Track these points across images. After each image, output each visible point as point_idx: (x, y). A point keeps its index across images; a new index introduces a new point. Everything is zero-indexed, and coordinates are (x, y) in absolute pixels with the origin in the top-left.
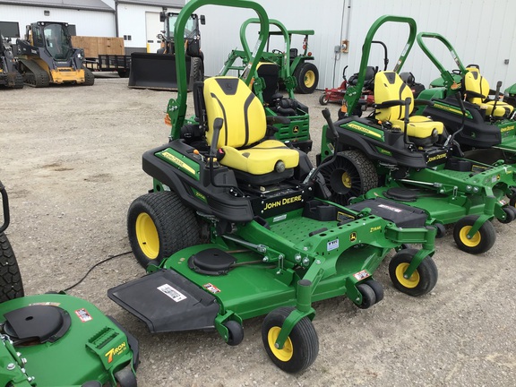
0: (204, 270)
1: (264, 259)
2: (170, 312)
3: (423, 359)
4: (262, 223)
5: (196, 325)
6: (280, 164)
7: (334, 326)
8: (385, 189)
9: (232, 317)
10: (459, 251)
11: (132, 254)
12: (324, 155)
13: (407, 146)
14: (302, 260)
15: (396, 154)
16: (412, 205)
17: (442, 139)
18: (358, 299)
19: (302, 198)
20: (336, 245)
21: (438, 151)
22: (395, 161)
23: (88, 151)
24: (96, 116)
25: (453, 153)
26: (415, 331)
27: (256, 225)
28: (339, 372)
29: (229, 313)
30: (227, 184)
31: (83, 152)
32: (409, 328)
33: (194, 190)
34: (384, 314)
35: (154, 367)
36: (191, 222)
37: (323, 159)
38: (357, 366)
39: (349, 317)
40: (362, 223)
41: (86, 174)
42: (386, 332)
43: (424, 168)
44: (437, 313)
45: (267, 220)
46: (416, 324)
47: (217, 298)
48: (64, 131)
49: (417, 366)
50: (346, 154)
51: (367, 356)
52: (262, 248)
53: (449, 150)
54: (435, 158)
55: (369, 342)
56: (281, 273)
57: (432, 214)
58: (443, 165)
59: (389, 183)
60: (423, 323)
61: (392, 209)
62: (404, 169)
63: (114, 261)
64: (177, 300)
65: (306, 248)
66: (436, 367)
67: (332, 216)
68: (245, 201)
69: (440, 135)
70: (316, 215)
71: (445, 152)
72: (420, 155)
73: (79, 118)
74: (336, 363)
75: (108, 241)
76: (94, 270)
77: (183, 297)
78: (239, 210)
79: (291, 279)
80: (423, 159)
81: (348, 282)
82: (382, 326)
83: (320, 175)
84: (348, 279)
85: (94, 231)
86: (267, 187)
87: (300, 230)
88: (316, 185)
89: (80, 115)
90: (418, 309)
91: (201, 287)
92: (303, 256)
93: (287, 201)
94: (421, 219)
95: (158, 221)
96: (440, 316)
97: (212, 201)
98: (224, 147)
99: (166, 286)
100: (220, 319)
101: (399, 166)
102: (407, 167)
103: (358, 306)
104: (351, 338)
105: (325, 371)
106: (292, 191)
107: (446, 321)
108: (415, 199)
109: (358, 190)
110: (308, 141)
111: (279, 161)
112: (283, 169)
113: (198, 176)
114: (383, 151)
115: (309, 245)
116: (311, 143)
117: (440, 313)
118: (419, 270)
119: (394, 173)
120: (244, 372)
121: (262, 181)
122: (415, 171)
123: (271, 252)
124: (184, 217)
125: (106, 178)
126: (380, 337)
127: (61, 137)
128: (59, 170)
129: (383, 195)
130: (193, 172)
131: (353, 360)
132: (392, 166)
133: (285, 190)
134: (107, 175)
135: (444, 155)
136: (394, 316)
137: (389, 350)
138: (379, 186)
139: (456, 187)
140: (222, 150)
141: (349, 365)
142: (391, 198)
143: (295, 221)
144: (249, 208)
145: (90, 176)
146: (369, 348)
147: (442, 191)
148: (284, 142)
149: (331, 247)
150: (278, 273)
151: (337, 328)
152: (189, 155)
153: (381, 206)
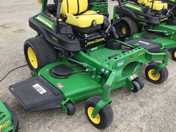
0: (57, 76)
1: (86, 70)
2: (37, 100)
3: (164, 118)
4: (85, 52)
5: (51, 106)
6: (94, 22)
7: (119, 100)
8: (141, 34)
9: (69, 102)
10: (174, 61)
11: (28, 66)
12: (114, 19)
13: (152, 14)
14: (105, 71)
15: (147, 18)
16: (154, 41)
17: (166, 11)
18: (132, 88)
19: (105, 39)
20: (122, 63)
21: (165, 16)
22: (146, 21)
23: (17, 20)
24: (23, 6)
25: (171, 17)
26: (159, 103)
27: (82, 53)
28: (123, 128)
29: (68, 99)
30: (68, 33)
31: (16, 20)
32: (156, 101)
33: (52, 36)
34: (143, 93)
35: (31, 126)
36: (52, 51)
37: (114, 21)
38: (132, 124)
39: (127, 95)
40: (135, 51)
41: (15, 30)
42: (145, 103)
43: (159, 24)
44: (168, 93)
45: (88, 50)
46: (159, 98)
47: (61, 92)
48: (9, 12)
49: (162, 123)
50: (124, 18)
51: (137, 118)
52: (85, 65)
53: (169, 16)
54: (163, 20)
55: (137, 109)
56: (95, 77)
57: (163, 45)
58: (166, 23)
59: (143, 31)
60: (162, 98)
61: (145, 43)
62: (150, 25)
63: (20, 69)
64: (41, 93)
65: (107, 66)
66: (171, 123)
67: (119, 47)
68: (77, 41)
69: (165, 9)
70: (111, 47)
71: (167, 17)
72: (158, 18)
73: (16, 7)
74: (122, 122)
75: (19, 59)
76: (10, 73)
77: (45, 91)
78: (74, 46)
79: (99, 81)
80: (159, 20)
81: (127, 80)
82: (143, 100)
83: (113, 28)
84: (127, 79)
85: (14, 55)
86: (88, 34)
87: (104, 55)
88: (111, 33)
89: (17, 6)
90: (159, 90)
91: (54, 86)
92: (106, 69)
93: (98, 41)
94: (158, 47)
95: (35, 51)
96: (169, 94)
97: (61, 42)
98: (67, 14)
99: (37, 85)
100: (63, 103)
101: (148, 23)
102: (151, 24)
103: (132, 91)
104: (128, 107)
105: (116, 127)
106: (100, 36)
107: (173, 97)
108: (154, 38)
109: (129, 34)
110: (107, 14)
111: (94, 21)
112: (95, 25)
113: (53, 29)
114: (141, 17)
115: (109, 64)
116: (109, 15)
117: (169, 93)
118: (160, 73)
119: (145, 27)
120: (76, 128)
121: (85, 31)
122: (154, 25)
123: (89, 67)
124: (49, 49)
125: (22, 31)
126: (142, 106)
127: (8, 14)
128: (4, 28)
129: (141, 36)
130: (51, 26)
131: (130, 120)
132: (144, 24)
133: (97, 35)
134: (23, 30)
135: (167, 18)
136: (148, 95)
137: (147, 114)
138: (138, 33)
139: (173, 33)
140: (66, 15)
141: (128, 123)
142: (144, 38)
143: (101, 50)
144: (79, 45)
145: (16, 30)
146: (137, 112)
147: (167, 34)
148: (96, 12)
149: (119, 64)
150: (93, 77)
151: (121, 102)
152: (49, 18)
153: (140, 42)
